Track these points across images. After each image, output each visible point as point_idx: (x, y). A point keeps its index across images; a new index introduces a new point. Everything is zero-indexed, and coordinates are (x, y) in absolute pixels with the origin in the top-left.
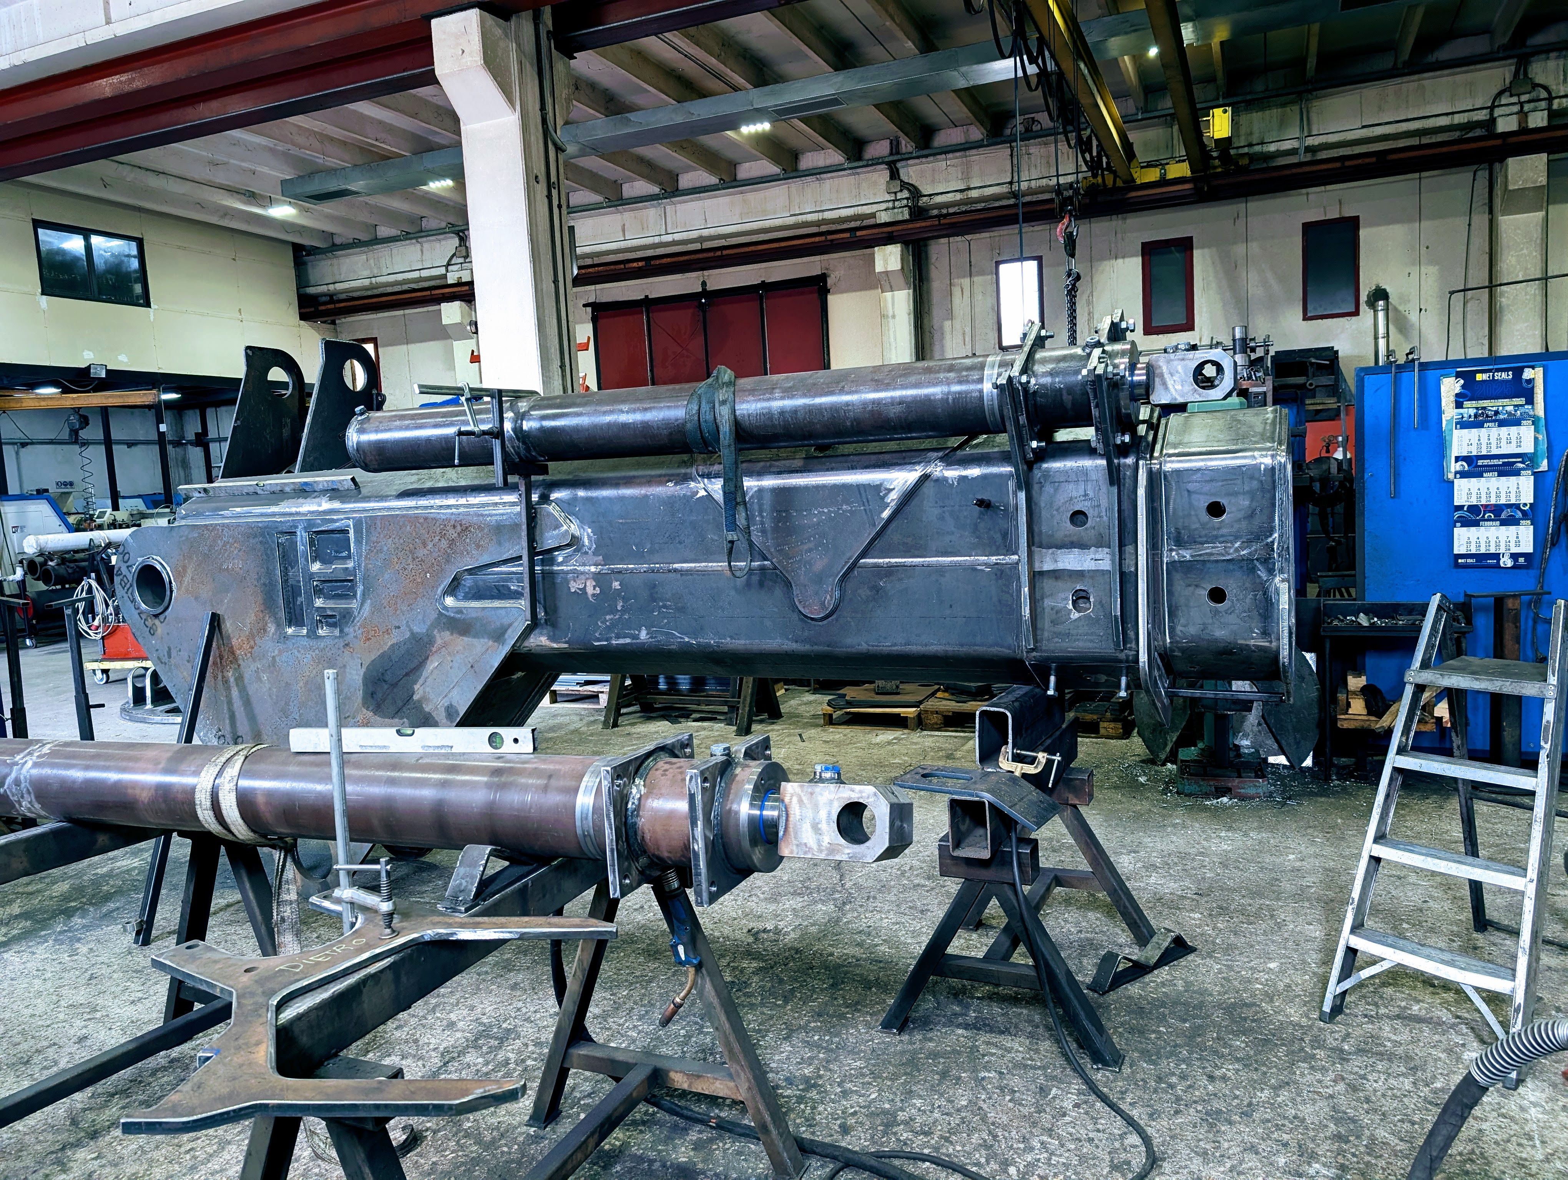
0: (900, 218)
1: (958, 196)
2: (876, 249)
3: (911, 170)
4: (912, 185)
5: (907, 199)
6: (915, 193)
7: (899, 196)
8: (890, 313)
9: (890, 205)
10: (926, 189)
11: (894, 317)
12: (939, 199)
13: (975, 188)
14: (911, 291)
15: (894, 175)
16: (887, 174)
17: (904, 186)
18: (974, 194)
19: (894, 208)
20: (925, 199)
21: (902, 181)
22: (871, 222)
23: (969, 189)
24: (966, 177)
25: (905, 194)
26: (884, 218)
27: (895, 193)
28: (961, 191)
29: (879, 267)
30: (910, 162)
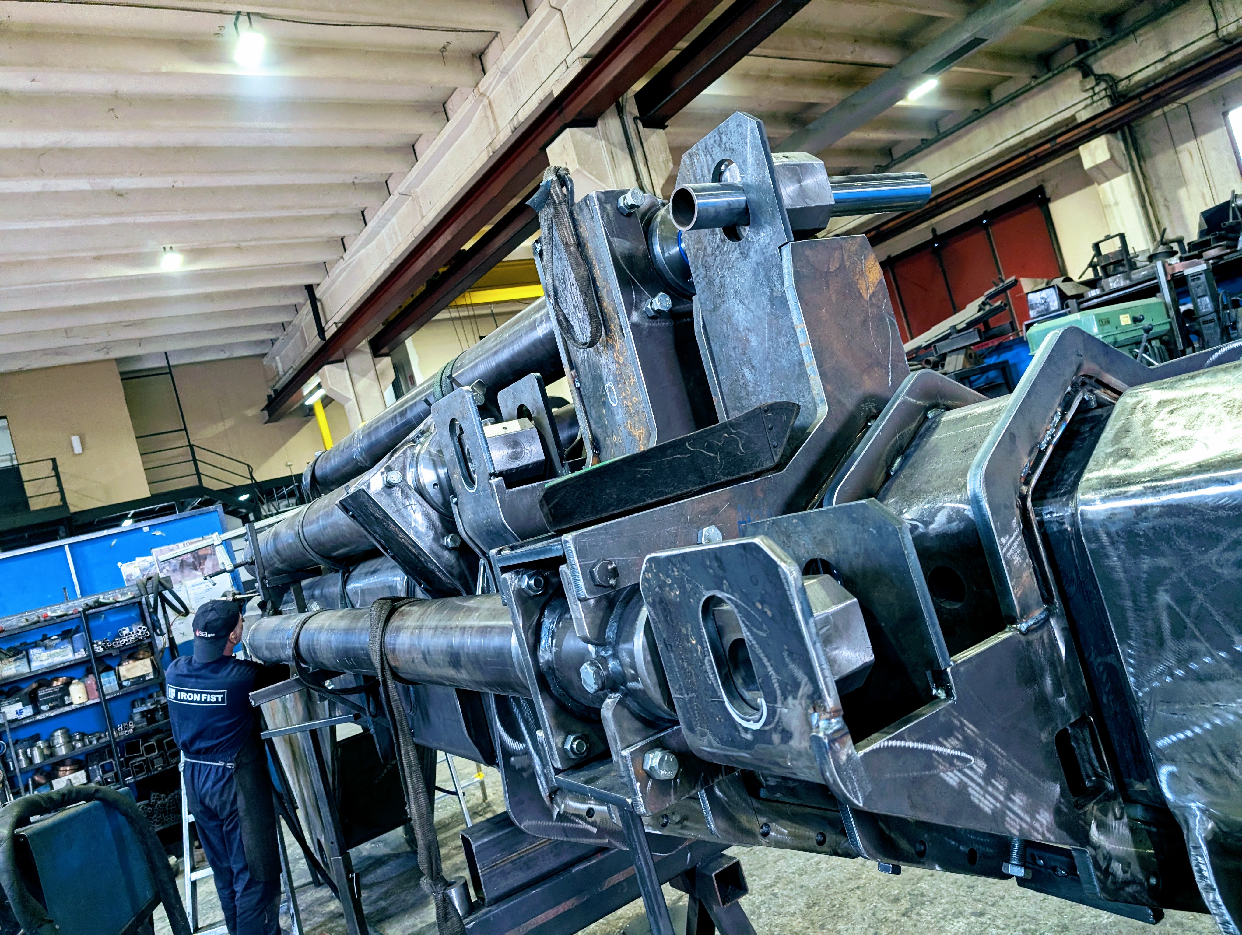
0: (1101, 110)
1: (1160, 66)
2: (1081, 148)
3: (1104, 62)
4: (1108, 75)
5: (1105, 89)
6: (1111, 81)
7: (1097, 89)
8: (1112, 202)
9: (1089, 101)
10: (1122, 73)
11: (1116, 204)
12: (1138, 77)
13: (1176, 52)
14: (1129, 174)
15: (1087, 72)
16: (1079, 75)
17: (1099, 78)
18: (1176, 58)
19: (1093, 102)
20: (1123, 83)
21: (1095, 75)
22: (1074, 124)
23: (1171, 54)
24: (1165, 43)
25: (1103, 85)
26: (1083, 116)
27: (1093, 88)
28: (1162, 60)
29: (1087, 164)
30: (1100, 54)
